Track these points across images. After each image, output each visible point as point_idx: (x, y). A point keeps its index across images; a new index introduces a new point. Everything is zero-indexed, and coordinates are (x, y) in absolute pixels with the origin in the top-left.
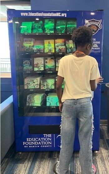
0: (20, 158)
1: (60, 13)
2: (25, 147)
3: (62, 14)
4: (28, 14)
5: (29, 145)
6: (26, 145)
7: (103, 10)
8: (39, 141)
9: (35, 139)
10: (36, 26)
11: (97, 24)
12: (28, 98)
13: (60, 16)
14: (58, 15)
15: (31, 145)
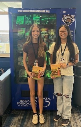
0: (15, 114)
1: (45, 10)
2: (18, 106)
3: (47, 11)
4: (23, 11)
5: (21, 105)
6: (19, 105)
7: (75, 8)
8: (29, 102)
9: (26, 101)
10: (27, 19)
11: (71, 18)
12: (20, 72)
13: (45, 12)
14: (44, 11)
15: (23, 105)
